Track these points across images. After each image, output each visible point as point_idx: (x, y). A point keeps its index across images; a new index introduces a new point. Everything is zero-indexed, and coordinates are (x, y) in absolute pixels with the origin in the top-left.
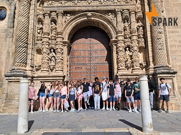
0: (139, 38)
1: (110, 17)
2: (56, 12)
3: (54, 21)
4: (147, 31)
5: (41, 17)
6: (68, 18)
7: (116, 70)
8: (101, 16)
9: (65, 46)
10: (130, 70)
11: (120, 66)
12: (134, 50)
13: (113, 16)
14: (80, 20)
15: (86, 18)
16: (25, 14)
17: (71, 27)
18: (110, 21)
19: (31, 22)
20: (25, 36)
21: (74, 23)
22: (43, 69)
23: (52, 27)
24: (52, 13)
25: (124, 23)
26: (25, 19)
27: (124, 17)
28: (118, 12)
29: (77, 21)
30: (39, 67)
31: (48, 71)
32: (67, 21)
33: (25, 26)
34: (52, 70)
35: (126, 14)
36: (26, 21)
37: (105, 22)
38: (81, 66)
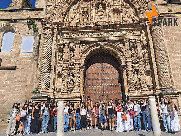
0: (145, 63)
1: (119, 45)
2: (74, 42)
3: (72, 50)
4: (151, 57)
5: (62, 46)
6: (84, 47)
7: (127, 92)
8: (112, 45)
9: (81, 70)
10: (140, 91)
11: (130, 88)
12: (142, 73)
13: (121, 45)
14: (94, 49)
15: (99, 47)
16: (49, 45)
17: (86, 54)
18: (119, 49)
19: (53, 51)
20: (48, 63)
21: (89, 51)
22: (63, 91)
23: (71, 55)
24: (71, 43)
25: (131, 50)
26: (49, 49)
27: (131, 45)
28: (126, 41)
29: (91, 50)
30: (60, 89)
31: (68, 93)
32: (83, 50)
33: (49, 55)
34: (71, 92)
35: (133, 42)
36: (50, 50)
37: (115, 50)
38: (95, 88)
